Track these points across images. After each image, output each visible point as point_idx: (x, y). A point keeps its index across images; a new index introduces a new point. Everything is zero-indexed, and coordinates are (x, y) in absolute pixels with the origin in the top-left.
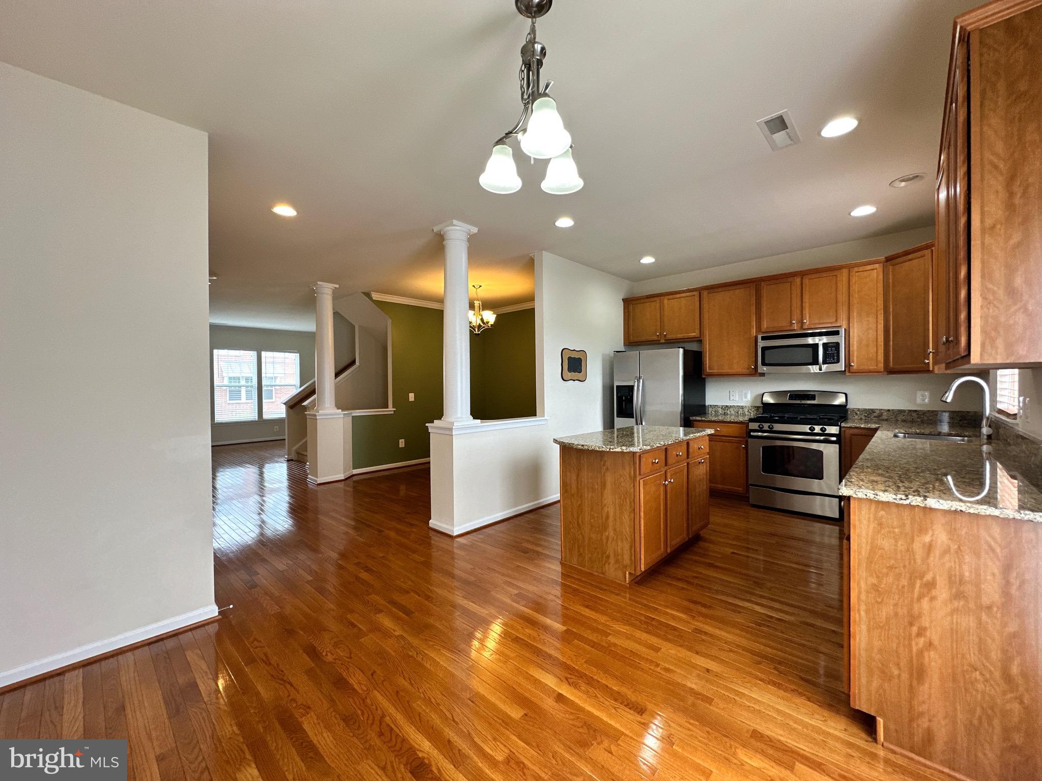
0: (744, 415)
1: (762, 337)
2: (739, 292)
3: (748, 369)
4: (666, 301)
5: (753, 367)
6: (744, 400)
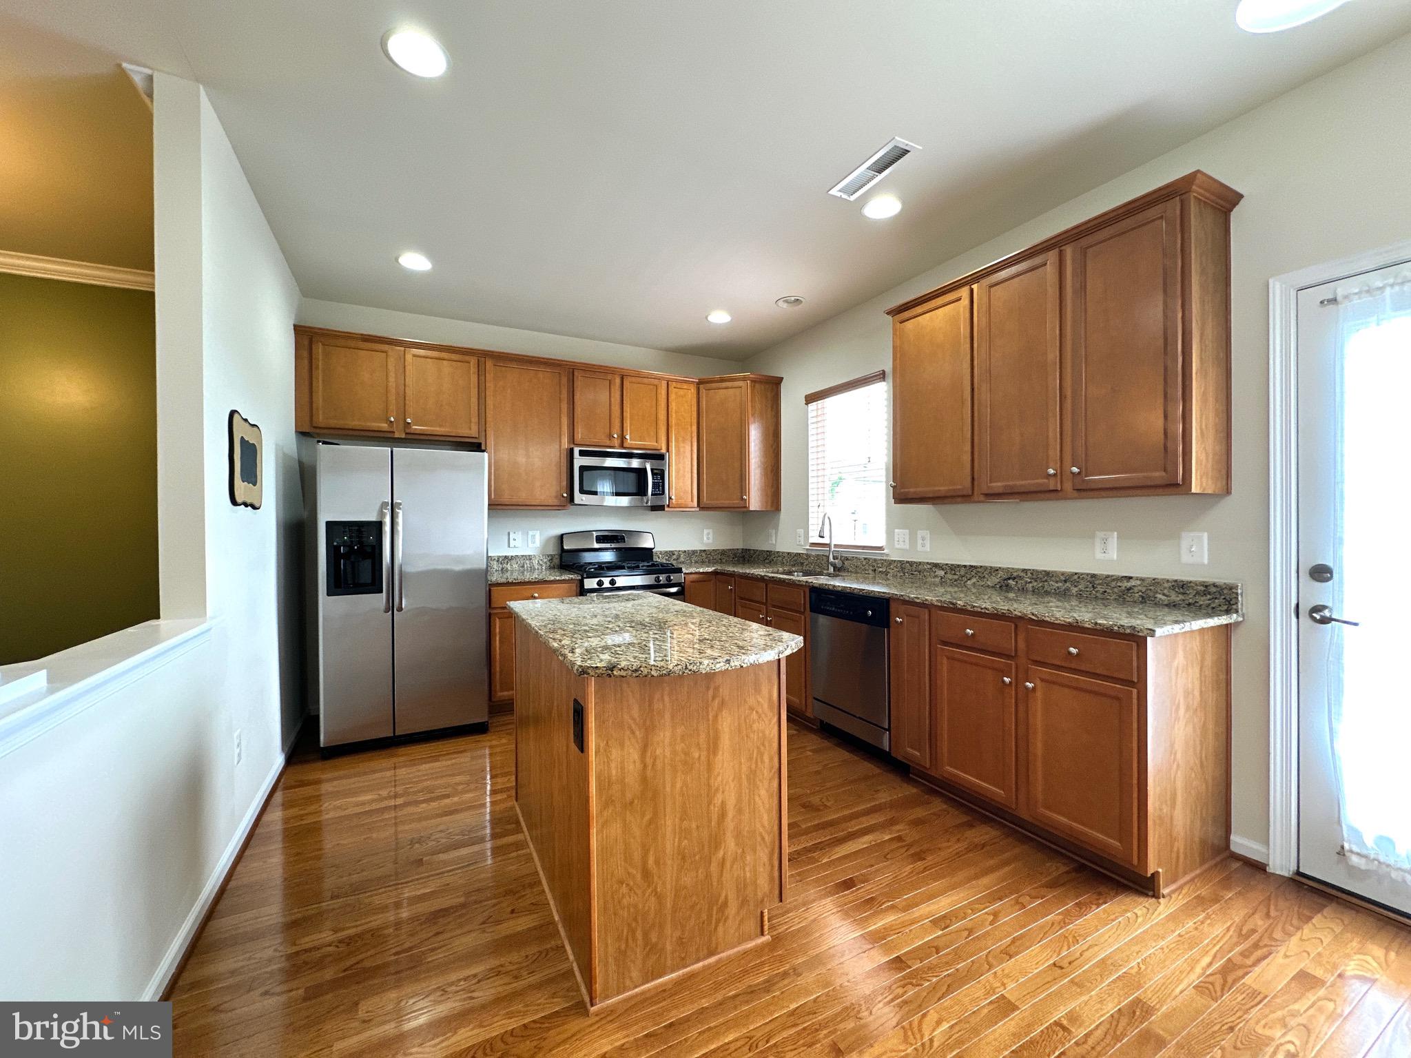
0: (532, 569)
1: (580, 451)
2: (544, 376)
3: (556, 497)
4: (409, 357)
5: (565, 495)
6: (531, 545)
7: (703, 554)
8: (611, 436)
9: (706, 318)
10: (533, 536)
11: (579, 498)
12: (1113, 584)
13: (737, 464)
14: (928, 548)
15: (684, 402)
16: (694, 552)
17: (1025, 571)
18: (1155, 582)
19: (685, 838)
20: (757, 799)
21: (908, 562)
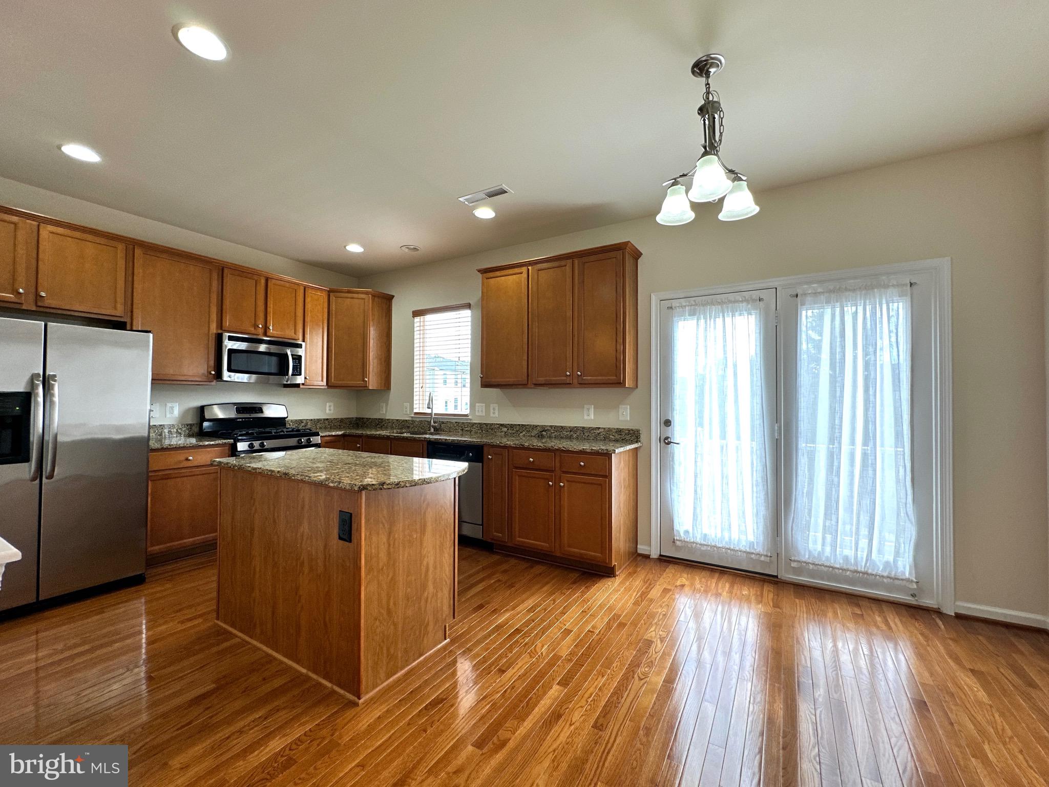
0: (170, 437)
1: (229, 336)
2: (195, 269)
3: (203, 374)
4: (45, 232)
5: (213, 373)
6: (168, 415)
7: (326, 422)
8: (256, 326)
9: (345, 247)
10: (172, 408)
11: (226, 375)
12: (592, 432)
13: (360, 355)
14: (497, 415)
15: (317, 303)
16: (319, 420)
17: (551, 426)
18: (610, 430)
19: (409, 587)
20: (444, 560)
21: (484, 424)
